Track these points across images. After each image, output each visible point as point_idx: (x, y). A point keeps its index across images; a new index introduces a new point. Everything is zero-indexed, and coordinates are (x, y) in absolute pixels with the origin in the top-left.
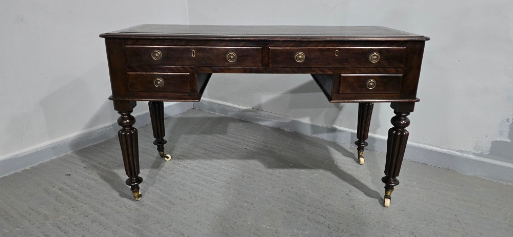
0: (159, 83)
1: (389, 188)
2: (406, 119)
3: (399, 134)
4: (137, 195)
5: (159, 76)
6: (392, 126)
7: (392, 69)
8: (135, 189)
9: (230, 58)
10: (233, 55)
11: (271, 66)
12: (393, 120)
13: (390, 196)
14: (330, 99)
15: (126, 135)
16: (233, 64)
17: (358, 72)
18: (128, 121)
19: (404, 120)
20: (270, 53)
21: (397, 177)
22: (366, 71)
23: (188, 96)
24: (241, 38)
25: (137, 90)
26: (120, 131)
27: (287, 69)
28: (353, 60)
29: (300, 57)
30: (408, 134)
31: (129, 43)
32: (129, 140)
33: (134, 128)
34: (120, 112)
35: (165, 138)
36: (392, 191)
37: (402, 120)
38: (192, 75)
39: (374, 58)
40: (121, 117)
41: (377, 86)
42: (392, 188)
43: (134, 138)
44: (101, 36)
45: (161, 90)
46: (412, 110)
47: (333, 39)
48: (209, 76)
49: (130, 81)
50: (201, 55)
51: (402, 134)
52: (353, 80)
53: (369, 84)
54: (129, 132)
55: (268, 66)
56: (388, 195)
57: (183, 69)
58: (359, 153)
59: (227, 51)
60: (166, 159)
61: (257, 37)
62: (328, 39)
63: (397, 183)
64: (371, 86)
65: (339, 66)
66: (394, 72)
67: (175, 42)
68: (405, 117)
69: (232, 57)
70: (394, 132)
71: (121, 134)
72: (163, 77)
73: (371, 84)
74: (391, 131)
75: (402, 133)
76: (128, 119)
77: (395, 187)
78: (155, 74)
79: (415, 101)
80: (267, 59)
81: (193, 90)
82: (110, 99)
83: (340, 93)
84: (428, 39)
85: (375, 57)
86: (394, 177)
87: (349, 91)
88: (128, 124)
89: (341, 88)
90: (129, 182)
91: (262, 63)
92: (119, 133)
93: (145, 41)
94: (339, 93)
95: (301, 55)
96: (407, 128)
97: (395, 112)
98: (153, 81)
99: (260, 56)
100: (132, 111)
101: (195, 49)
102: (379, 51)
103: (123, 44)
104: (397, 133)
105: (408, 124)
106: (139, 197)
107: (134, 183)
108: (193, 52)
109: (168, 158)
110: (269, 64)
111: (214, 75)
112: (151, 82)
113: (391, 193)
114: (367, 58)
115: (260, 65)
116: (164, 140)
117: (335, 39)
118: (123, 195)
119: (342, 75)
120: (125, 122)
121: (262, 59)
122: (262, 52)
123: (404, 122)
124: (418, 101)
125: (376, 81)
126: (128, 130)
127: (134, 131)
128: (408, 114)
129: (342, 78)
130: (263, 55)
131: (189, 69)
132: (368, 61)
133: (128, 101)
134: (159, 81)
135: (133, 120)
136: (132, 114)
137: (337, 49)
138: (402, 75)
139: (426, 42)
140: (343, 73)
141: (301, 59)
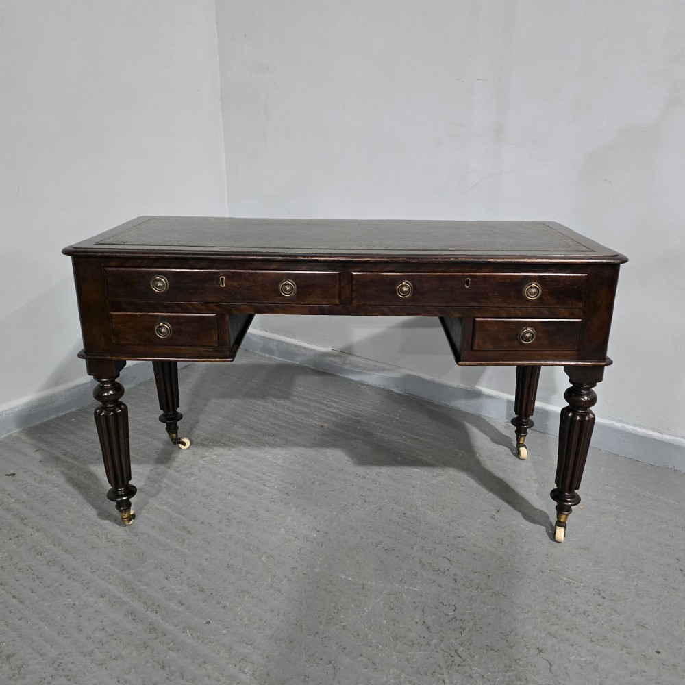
0: (163, 330)
1: (562, 509)
2: (590, 392)
3: (578, 418)
4: (126, 516)
5: (163, 319)
6: (567, 404)
7: (564, 310)
8: (124, 506)
9: (286, 291)
10: (289, 284)
11: (355, 302)
12: (569, 394)
13: (564, 523)
14: (458, 359)
15: (106, 416)
16: (290, 299)
17: (504, 315)
18: (111, 392)
19: (587, 395)
20: (354, 282)
21: (576, 491)
22: (518, 312)
23: (214, 352)
24: (304, 256)
25: (126, 342)
26: (97, 408)
27: (383, 308)
28: (496, 295)
29: (405, 289)
30: (594, 419)
31: (111, 264)
32: (112, 425)
33: (122, 403)
34: (97, 378)
35: (179, 410)
36: (568, 515)
37: (583, 395)
38: (220, 317)
39: (532, 291)
40: (99, 386)
41: (538, 338)
42: (569, 510)
43: (121, 421)
44: (66, 252)
45: (170, 341)
46: (600, 380)
47: (460, 259)
48: (249, 319)
49: (114, 327)
50: (235, 284)
51: (583, 420)
52: (496, 328)
53: (524, 335)
54: (114, 411)
55: (351, 303)
56: (562, 520)
57: (203, 308)
58: (518, 440)
59: (280, 279)
60: (181, 446)
62: (452, 259)
63: (577, 500)
64: (527, 338)
65: (472, 305)
66: (567, 315)
67: (191, 262)
68: (588, 389)
69: (288, 288)
70: (570, 415)
71: (99, 415)
72: (169, 319)
73: (528, 335)
74: (564, 412)
75: (583, 416)
76: (112, 389)
77: (573, 508)
78: (156, 316)
79: (604, 364)
80: (349, 292)
81: (221, 342)
82: (80, 356)
83: (475, 349)
84: (625, 261)
85: (534, 290)
86: (571, 490)
87: (489, 347)
88: (112, 398)
89: (477, 341)
90: (113, 496)
91: (340, 297)
92: (95, 412)
93: (139, 261)
94: (472, 349)
95: (406, 286)
96: (592, 409)
97: (571, 381)
98: (152, 328)
99: (337, 286)
100: (118, 376)
101: (225, 274)
102: (541, 280)
103: (103, 265)
104: (574, 416)
105: (593, 401)
106: (130, 520)
107: (122, 496)
108: (222, 279)
109: (184, 444)
110: (352, 299)
111: (257, 316)
113: (566, 518)
114: (520, 292)
115: (337, 302)
116: (177, 413)
117: (464, 259)
118: (103, 514)
119: (477, 319)
120: (106, 394)
121: (340, 292)
122: (340, 280)
123: (586, 398)
124: (610, 363)
125: (536, 330)
126: (111, 407)
127: (121, 409)
128: (594, 385)
129: (477, 325)
130: (342, 284)
131: (215, 308)
132: (521, 297)
133: (111, 360)
134: (164, 326)
135: (119, 390)
136: (117, 380)
137: (467, 276)
138: (580, 320)
139: (622, 265)
140: (480, 315)
141: (406, 293)
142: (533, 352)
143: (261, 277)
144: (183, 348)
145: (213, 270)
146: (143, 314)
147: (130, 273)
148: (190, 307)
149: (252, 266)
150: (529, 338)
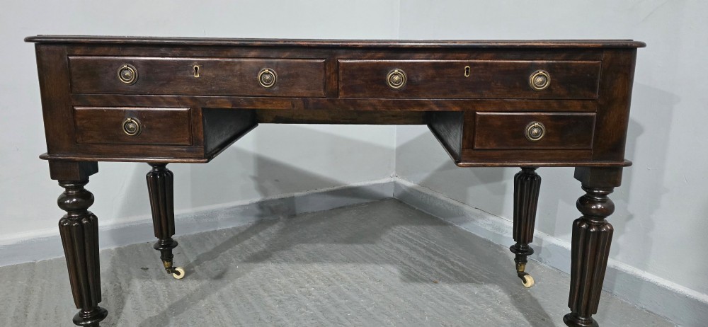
0: (131, 126)
2: (606, 200)
3: (593, 229)
5: (132, 114)
6: (579, 215)
7: (575, 102)
9: (265, 80)
10: (269, 73)
12: (582, 204)
14: (457, 160)
15: (69, 227)
16: (270, 91)
18: (74, 200)
19: (602, 202)
20: (341, 72)
21: (593, 316)
22: (524, 105)
23: (188, 152)
25: (91, 141)
26: (63, 218)
28: (499, 84)
29: (396, 78)
30: (611, 231)
31: (75, 52)
33: (90, 214)
34: (61, 184)
35: (174, 237)
37: (595, 203)
38: (193, 112)
39: (540, 80)
41: (547, 135)
44: (29, 40)
46: (618, 184)
49: (78, 123)
50: (210, 74)
51: (599, 233)
52: (499, 123)
53: (531, 130)
54: (77, 221)
55: (337, 95)
57: (176, 101)
58: (518, 268)
59: (259, 67)
61: (314, 41)
64: (534, 134)
65: (473, 96)
66: (579, 108)
67: (162, 49)
68: (603, 195)
70: (584, 226)
71: (64, 225)
72: (140, 115)
73: (536, 131)
74: (576, 225)
75: (599, 228)
76: (76, 196)
78: (125, 111)
79: (622, 164)
80: (335, 83)
81: (195, 140)
82: (43, 157)
83: (476, 147)
84: (642, 45)
86: (587, 315)
87: (493, 145)
88: (77, 207)
89: (477, 139)
90: (79, 319)
91: (325, 88)
92: (60, 223)
93: (106, 49)
94: (472, 148)
95: (398, 74)
96: (608, 219)
97: (584, 187)
98: (121, 123)
99: (322, 76)
100: (87, 181)
101: (199, 63)
102: (549, 67)
103: (67, 53)
104: (589, 227)
105: (610, 210)
107: (88, 320)
108: (196, 68)
109: (178, 273)
110: (338, 91)
112: (118, 125)
114: (526, 82)
115: (323, 95)
116: (172, 241)
119: (478, 113)
120: (68, 201)
121: (325, 83)
122: (325, 69)
124: (629, 164)
125: (545, 125)
126: (75, 217)
127: (89, 220)
128: (611, 191)
129: (478, 120)
130: (328, 74)
131: (188, 101)
132: (527, 87)
133: (74, 161)
134: (132, 122)
135: (89, 198)
136: (86, 187)
137: (467, 64)
138: (594, 114)
139: (639, 51)
140: (481, 109)
141: (398, 82)
142: (541, 152)
143: (237, 67)
144: (154, 147)
145: (185, 59)
146: (110, 108)
147: (95, 61)
148: (161, 100)
149: (229, 54)
150: (537, 134)
